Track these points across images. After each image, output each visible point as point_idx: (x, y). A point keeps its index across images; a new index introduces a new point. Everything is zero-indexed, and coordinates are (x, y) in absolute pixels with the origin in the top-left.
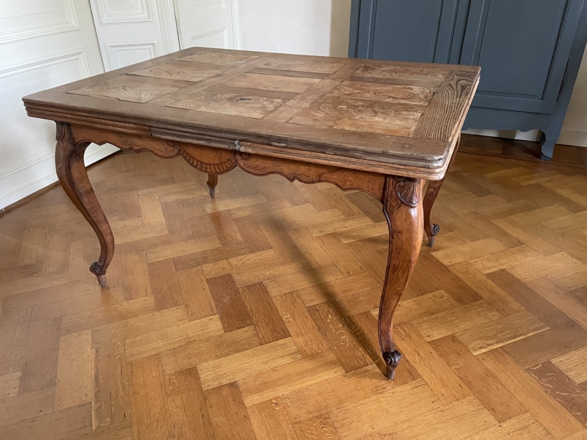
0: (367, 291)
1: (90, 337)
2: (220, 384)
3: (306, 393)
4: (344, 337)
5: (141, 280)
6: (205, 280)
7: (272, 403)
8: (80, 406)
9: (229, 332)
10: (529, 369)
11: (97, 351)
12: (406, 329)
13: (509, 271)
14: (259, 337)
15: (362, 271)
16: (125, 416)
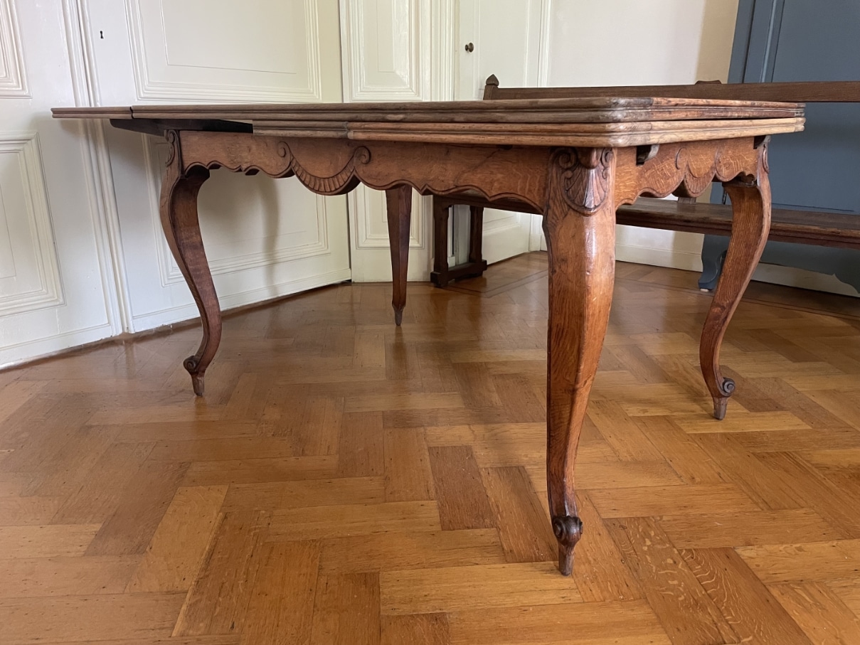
0: (730, 513)
1: (223, 497)
2: (414, 611)
4: (676, 582)
5: (327, 432)
6: (426, 448)
8: (168, 593)
9: (449, 530)
11: (226, 517)
14: (503, 549)
15: (721, 480)
16: (233, 627)
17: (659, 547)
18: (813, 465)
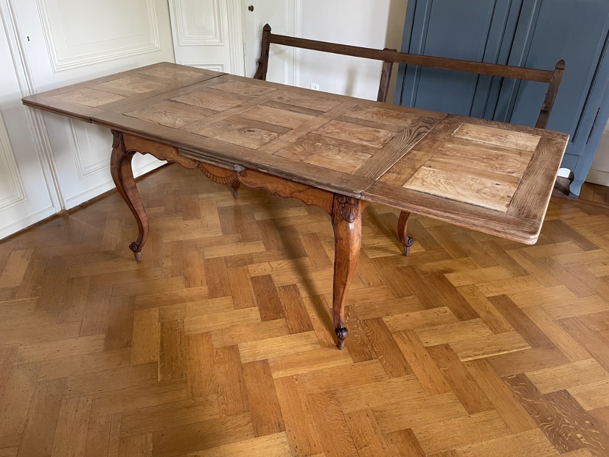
0: (382, 300)
1: (158, 314)
2: (254, 360)
3: (320, 374)
4: (357, 336)
5: (199, 272)
6: (249, 277)
7: (293, 378)
8: (150, 363)
9: (265, 321)
10: (505, 377)
11: (162, 325)
12: (409, 335)
13: (509, 297)
14: (289, 328)
15: (381, 284)
16: (182, 375)
17: (352, 320)
18: (421, 272)
